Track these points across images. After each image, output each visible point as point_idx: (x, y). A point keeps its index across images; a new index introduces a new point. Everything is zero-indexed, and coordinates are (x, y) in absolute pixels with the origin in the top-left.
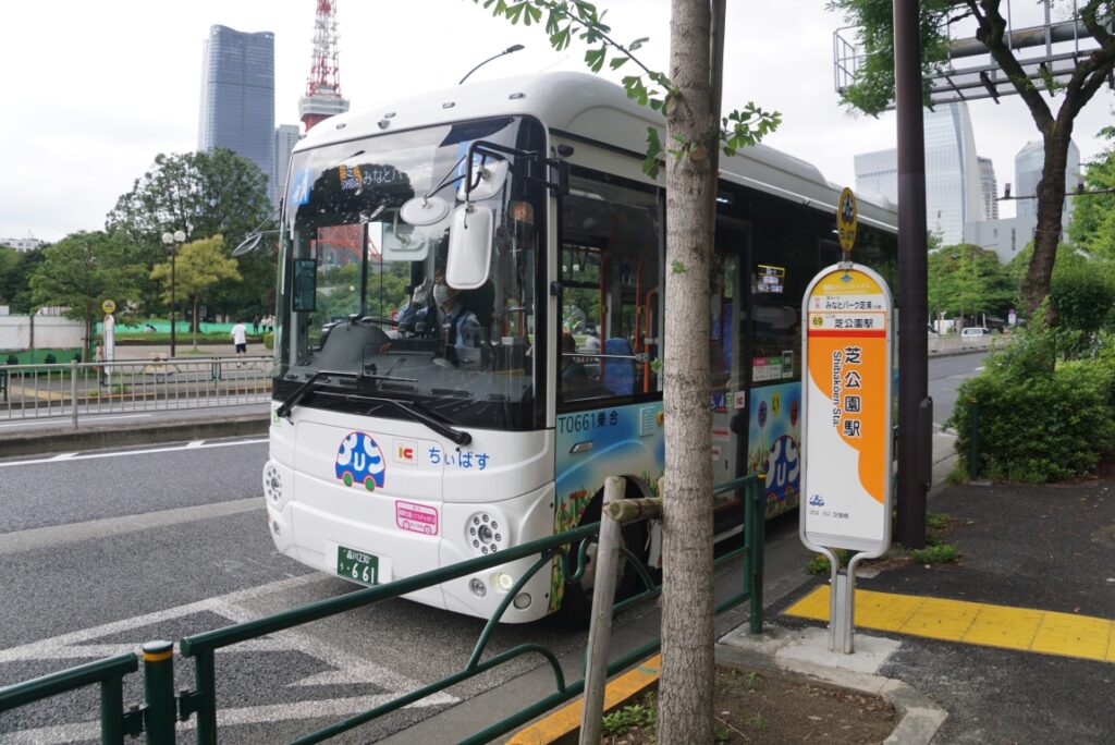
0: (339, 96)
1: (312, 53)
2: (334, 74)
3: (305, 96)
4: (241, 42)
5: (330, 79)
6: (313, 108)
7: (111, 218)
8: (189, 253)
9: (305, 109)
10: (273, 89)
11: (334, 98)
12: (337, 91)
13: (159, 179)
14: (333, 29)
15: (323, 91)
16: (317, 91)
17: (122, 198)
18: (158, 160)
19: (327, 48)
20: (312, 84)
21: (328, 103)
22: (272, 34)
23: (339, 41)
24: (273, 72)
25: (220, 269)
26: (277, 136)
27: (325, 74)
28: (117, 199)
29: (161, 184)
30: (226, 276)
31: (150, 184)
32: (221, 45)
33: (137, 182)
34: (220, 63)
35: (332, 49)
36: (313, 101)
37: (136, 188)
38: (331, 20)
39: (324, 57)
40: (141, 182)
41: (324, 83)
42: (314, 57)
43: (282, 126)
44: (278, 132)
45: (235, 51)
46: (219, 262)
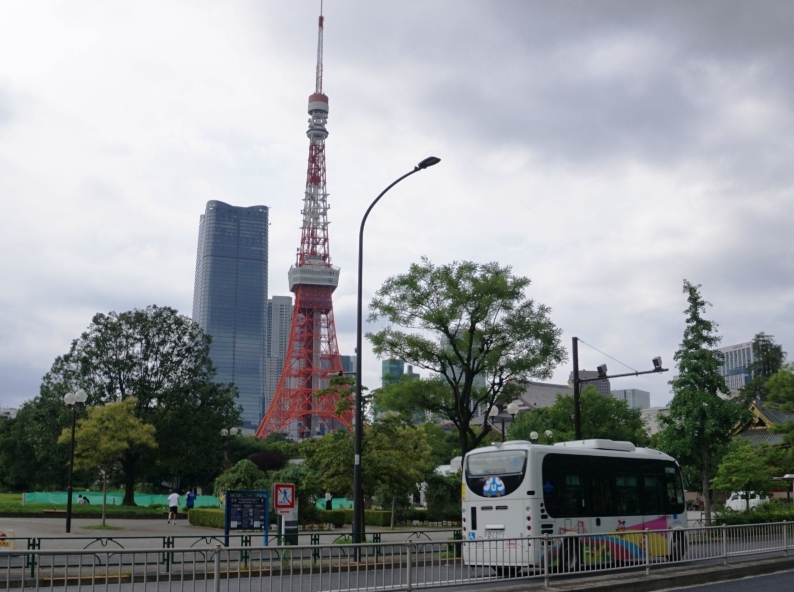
0: (329, 265)
1: (301, 224)
2: (324, 244)
3: (295, 267)
4: (235, 217)
5: (320, 249)
6: (302, 279)
7: (47, 381)
8: (99, 416)
9: (295, 279)
10: (266, 262)
11: (323, 268)
12: (327, 261)
13: (96, 340)
14: (323, 200)
15: (312, 261)
16: (306, 262)
17: (58, 360)
18: (96, 320)
19: (317, 218)
20: (302, 255)
21: (317, 273)
22: (265, 208)
23: (328, 211)
24: (266, 245)
25: (133, 434)
26: (270, 308)
27: (315, 244)
28: (54, 361)
29: (98, 345)
30: (138, 442)
31: (88, 346)
32: (217, 219)
33: (75, 343)
34: (215, 237)
35: (321, 220)
36: (303, 272)
37: (73, 349)
38: (321, 191)
39: (315, 228)
40: (79, 342)
41: (314, 254)
42: (303, 228)
43: (274, 297)
44: (270, 304)
45: (230, 225)
46: (133, 427)
